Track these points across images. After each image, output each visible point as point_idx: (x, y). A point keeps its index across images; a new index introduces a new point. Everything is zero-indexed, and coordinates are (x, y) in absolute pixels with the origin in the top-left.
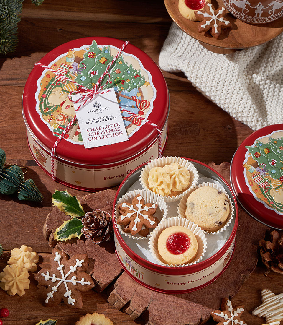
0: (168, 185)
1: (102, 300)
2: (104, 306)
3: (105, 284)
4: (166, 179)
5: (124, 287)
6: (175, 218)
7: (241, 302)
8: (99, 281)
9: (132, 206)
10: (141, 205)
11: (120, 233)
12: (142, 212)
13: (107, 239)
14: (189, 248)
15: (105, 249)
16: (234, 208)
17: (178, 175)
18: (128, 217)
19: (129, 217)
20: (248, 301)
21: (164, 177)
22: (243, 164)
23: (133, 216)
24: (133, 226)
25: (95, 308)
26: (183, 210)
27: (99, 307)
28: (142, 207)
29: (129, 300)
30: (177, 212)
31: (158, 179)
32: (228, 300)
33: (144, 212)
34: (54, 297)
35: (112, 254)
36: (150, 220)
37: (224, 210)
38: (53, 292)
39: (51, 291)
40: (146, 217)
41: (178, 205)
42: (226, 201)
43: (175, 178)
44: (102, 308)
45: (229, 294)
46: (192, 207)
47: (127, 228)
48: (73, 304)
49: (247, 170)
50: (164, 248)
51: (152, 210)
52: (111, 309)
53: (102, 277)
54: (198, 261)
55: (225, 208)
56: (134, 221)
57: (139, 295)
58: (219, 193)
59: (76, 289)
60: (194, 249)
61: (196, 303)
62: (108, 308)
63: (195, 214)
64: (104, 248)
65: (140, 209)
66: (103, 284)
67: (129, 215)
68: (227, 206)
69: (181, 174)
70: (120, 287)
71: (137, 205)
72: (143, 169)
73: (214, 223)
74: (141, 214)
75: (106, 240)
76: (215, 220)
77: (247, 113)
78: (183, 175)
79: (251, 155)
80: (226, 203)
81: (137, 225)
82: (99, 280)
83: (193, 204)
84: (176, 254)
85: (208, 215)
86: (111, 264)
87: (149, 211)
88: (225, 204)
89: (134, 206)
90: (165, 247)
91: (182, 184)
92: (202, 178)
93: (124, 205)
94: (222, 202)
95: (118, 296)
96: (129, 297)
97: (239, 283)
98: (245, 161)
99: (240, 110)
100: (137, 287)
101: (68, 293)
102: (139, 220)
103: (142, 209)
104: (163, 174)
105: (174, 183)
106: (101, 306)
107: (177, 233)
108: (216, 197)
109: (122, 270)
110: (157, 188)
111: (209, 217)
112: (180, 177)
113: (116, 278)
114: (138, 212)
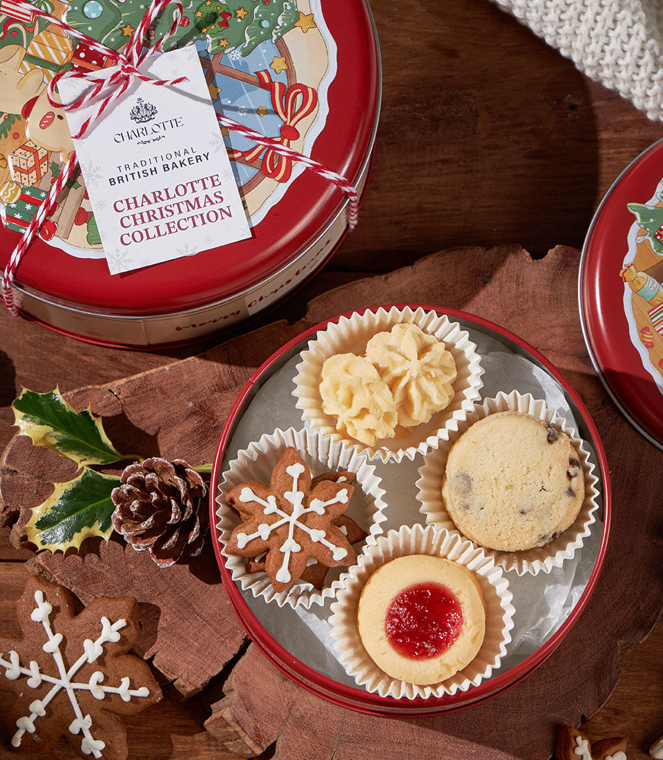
0: (387, 417)
1: (186, 722)
2: (193, 743)
3: (193, 688)
4: (379, 400)
5: (255, 699)
6: (412, 532)
7: (617, 712)
8: (175, 680)
9: (271, 499)
10: (301, 495)
11: (236, 585)
12: (303, 519)
13: (194, 552)
14: (460, 638)
15: (191, 571)
16: (600, 486)
17: (418, 377)
18: (260, 537)
19: (265, 538)
20: (637, 709)
21: (371, 392)
22: (622, 272)
23: (278, 531)
24: (279, 566)
25: (165, 751)
26: (435, 482)
27: (178, 747)
28: (305, 503)
29: (272, 741)
30: (418, 497)
31: (352, 396)
32: (579, 739)
33: (311, 520)
34: (37, 732)
35: (212, 587)
36: (332, 547)
37: (567, 499)
38: (33, 717)
39: (28, 714)
40: (317, 535)
41: (420, 470)
42: (572, 462)
43: (407, 386)
44: (187, 748)
45: (580, 710)
46: (463, 487)
47: (260, 562)
48: (98, 755)
49: (635, 291)
50: (379, 637)
51: (338, 511)
52: (217, 750)
53: (185, 664)
54: (488, 674)
55: (571, 492)
56: (282, 549)
57: (301, 723)
58: (550, 439)
59: (104, 710)
60: (474, 639)
61: (479, 742)
62: (207, 748)
63: (474, 509)
64: (187, 567)
65: (298, 510)
66: (189, 689)
67: (264, 531)
68: (577, 483)
69: (427, 374)
70: (242, 697)
71: (287, 495)
72: (302, 354)
73: (536, 540)
74: (301, 526)
75: (193, 555)
76: (539, 531)
77: (631, 69)
78: (434, 376)
79: (647, 237)
80: (572, 471)
81: (290, 562)
82: (175, 677)
83: (467, 479)
84: (417, 658)
85: (518, 515)
86: (212, 622)
87: (327, 513)
88: (569, 476)
89: (279, 497)
90: (383, 634)
91: (431, 403)
92: (492, 353)
93: (246, 495)
94: (560, 469)
95: (238, 729)
96: (271, 731)
97: (610, 672)
98: (628, 259)
99: (608, 59)
100: (294, 697)
101: (82, 723)
102: (297, 548)
103: (305, 508)
104: (368, 385)
105: (406, 405)
106: (186, 743)
107: (420, 585)
108: (542, 454)
109: (245, 639)
110: (351, 423)
111: (519, 523)
112: (425, 383)
113: (229, 667)
114: (293, 519)
